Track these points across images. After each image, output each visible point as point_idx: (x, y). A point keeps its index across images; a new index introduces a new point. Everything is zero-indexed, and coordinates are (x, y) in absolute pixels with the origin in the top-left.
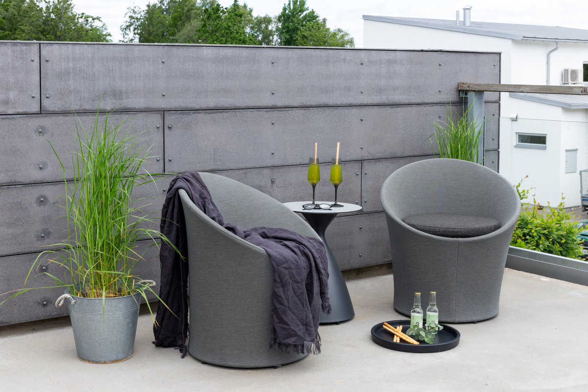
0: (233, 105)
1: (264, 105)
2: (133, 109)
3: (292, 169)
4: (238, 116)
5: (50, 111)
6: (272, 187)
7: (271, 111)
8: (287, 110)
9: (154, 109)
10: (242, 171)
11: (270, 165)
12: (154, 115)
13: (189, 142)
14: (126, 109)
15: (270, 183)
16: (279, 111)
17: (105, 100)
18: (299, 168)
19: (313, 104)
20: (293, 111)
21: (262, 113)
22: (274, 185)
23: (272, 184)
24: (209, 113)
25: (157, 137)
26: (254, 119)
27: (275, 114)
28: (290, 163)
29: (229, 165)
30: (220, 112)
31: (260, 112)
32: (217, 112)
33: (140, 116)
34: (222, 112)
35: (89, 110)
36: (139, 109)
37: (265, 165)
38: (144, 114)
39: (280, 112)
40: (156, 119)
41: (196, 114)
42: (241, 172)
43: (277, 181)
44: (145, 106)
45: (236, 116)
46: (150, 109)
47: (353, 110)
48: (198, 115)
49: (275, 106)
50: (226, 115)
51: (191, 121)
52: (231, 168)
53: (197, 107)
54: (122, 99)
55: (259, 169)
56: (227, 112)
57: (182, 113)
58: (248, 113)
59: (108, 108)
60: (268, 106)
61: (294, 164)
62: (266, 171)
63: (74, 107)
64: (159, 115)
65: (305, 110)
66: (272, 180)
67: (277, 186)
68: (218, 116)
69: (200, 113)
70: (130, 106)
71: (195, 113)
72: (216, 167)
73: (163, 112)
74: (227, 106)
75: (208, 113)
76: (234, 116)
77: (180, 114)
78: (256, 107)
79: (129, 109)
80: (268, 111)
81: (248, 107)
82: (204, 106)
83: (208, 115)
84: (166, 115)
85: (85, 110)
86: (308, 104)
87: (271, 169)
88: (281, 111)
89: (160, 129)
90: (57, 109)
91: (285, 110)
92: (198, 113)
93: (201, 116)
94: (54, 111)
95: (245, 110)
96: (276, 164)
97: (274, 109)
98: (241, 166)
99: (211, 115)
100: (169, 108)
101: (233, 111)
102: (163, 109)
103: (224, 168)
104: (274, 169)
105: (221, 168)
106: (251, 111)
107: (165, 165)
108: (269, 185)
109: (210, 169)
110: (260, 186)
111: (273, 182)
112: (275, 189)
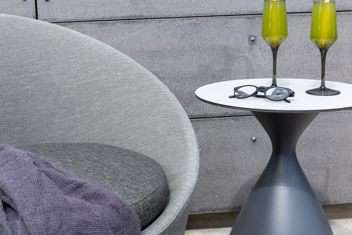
6: (251, 49)
10: (189, 21)
11: (246, 11)
15: (247, 44)
22: (256, 47)
23: (250, 44)
29: (162, 11)
37: (235, 11)
42: (186, 21)
43: (261, 41)
52: (166, 15)
61: (297, 10)
62: (237, 21)
66: (250, 38)
67: (260, 49)
72: (138, 13)
87: (248, 18)
96: (258, 10)
98: (187, 12)
103: (153, 15)
104: (254, 19)
105: (146, 14)
107: (38, 7)
108: (245, 46)
109: (125, 15)
110: (226, 48)
111: (253, 41)
112: (256, 54)
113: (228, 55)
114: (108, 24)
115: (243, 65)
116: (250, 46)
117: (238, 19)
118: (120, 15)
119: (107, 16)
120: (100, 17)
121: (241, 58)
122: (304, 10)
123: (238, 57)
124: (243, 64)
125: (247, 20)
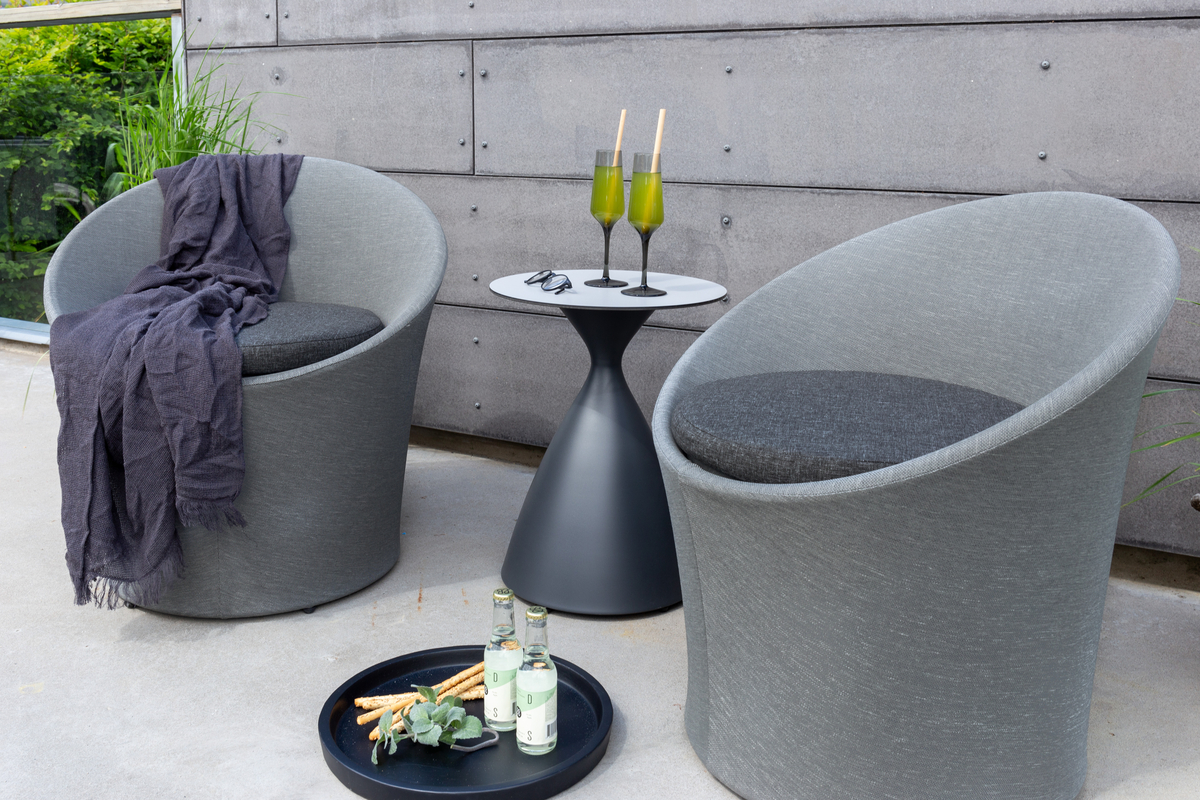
0: (621, 25)
1: (705, 22)
2: (417, 35)
3: (785, 197)
4: (635, 50)
5: (289, 42)
6: (724, 235)
7: (723, 37)
8: (771, 37)
9: (453, 35)
11: (718, 178)
12: (454, 48)
13: (523, 109)
14: (404, 36)
15: (719, 226)
16: (747, 37)
17: (369, 20)
18: (807, 196)
19: (858, 17)
20: (788, 39)
21: (698, 42)
22: (730, 233)
23: (723, 226)
24: (566, 45)
25: (459, 94)
26: (676, 58)
27: (735, 46)
28: (776, 179)
30: (590, 42)
31: (692, 41)
32: (584, 42)
33: (428, 49)
34: (595, 42)
35: (346, 39)
36: (426, 36)
37: (704, 178)
38: (437, 46)
39: (750, 41)
40: (457, 58)
41: (538, 47)
43: (738, 224)
44: (437, 29)
45: (631, 51)
46: (446, 35)
47: (1008, 35)
48: (542, 47)
49: (734, 25)
50: (606, 47)
51: (527, 63)
53: (540, 30)
54: (396, 17)
55: (687, 186)
56: (607, 41)
57: (508, 45)
58: (661, 43)
59: (376, 36)
60: (716, 26)
61: (791, 183)
62: (707, 193)
63: (324, 34)
64: (463, 48)
65: (828, 34)
66: (722, 219)
67: (737, 236)
68: (585, 50)
69: (546, 44)
70: (410, 31)
71: (534, 44)
72: (583, 172)
73: (472, 41)
74: (608, 26)
75: (563, 44)
76: (624, 51)
77: (505, 45)
78: (681, 27)
79: (409, 36)
80: (716, 39)
81: (662, 28)
82: (554, 28)
83: (563, 48)
84: (476, 49)
85: (340, 39)
86: (841, 17)
87: (721, 189)
88: (753, 38)
89: (465, 77)
90: (299, 39)
91: (767, 37)
92: (541, 44)
93: (550, 50)
94: (294, 41)
95: (652, 36)
96: (737, 178)
97: (731, 34)
99: (570, 49)
100: (481, 32)
101: (623, 39)
102: (470, 35)
104: (727, 190)
106: (670, 39)
107: (476, 154)
108: (716, 230)
109: (568, 173)
110: (689, 230)
111: (727, 223)
112: (731, 244)
113: (693, 241)
114: (549, 182)
115: (713, 258)
116: (722, 230)
117: (707, 190)
118: (562, 172)
119: (548, 171)
120: (540, 172)
121: (710, 247)
122: (802, 183)
123: (706, 245)
124: (713, 256)
125: (720, 192)
